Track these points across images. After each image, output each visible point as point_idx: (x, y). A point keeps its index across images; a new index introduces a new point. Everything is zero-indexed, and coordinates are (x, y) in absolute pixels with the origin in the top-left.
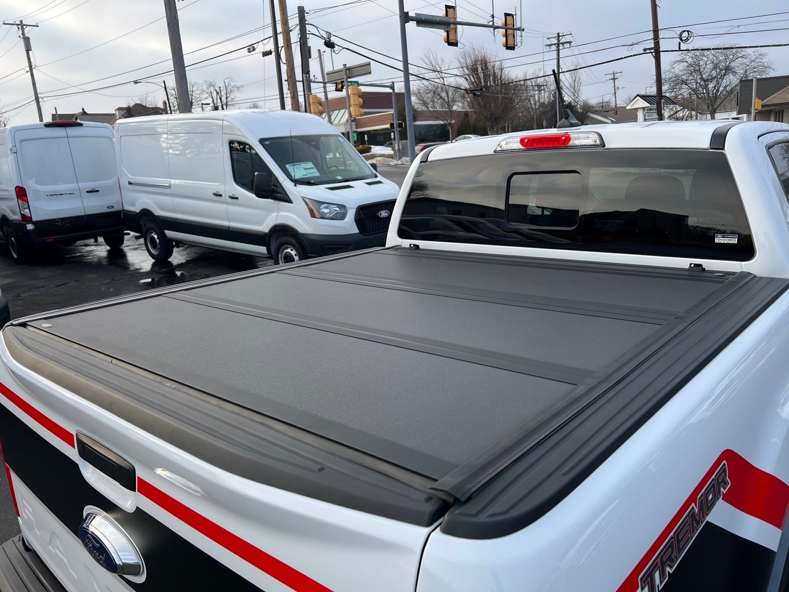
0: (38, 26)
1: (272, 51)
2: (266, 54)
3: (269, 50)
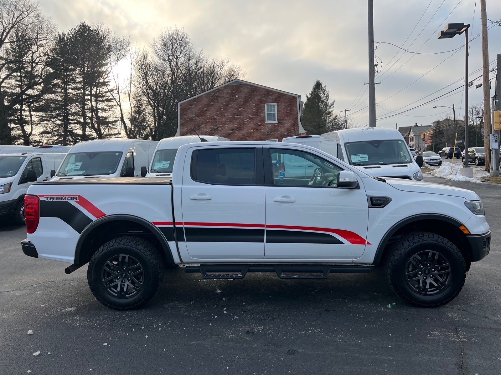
0: (381, 83)
1: (482, 84)
2: (478, 86)
3: (480, 83)
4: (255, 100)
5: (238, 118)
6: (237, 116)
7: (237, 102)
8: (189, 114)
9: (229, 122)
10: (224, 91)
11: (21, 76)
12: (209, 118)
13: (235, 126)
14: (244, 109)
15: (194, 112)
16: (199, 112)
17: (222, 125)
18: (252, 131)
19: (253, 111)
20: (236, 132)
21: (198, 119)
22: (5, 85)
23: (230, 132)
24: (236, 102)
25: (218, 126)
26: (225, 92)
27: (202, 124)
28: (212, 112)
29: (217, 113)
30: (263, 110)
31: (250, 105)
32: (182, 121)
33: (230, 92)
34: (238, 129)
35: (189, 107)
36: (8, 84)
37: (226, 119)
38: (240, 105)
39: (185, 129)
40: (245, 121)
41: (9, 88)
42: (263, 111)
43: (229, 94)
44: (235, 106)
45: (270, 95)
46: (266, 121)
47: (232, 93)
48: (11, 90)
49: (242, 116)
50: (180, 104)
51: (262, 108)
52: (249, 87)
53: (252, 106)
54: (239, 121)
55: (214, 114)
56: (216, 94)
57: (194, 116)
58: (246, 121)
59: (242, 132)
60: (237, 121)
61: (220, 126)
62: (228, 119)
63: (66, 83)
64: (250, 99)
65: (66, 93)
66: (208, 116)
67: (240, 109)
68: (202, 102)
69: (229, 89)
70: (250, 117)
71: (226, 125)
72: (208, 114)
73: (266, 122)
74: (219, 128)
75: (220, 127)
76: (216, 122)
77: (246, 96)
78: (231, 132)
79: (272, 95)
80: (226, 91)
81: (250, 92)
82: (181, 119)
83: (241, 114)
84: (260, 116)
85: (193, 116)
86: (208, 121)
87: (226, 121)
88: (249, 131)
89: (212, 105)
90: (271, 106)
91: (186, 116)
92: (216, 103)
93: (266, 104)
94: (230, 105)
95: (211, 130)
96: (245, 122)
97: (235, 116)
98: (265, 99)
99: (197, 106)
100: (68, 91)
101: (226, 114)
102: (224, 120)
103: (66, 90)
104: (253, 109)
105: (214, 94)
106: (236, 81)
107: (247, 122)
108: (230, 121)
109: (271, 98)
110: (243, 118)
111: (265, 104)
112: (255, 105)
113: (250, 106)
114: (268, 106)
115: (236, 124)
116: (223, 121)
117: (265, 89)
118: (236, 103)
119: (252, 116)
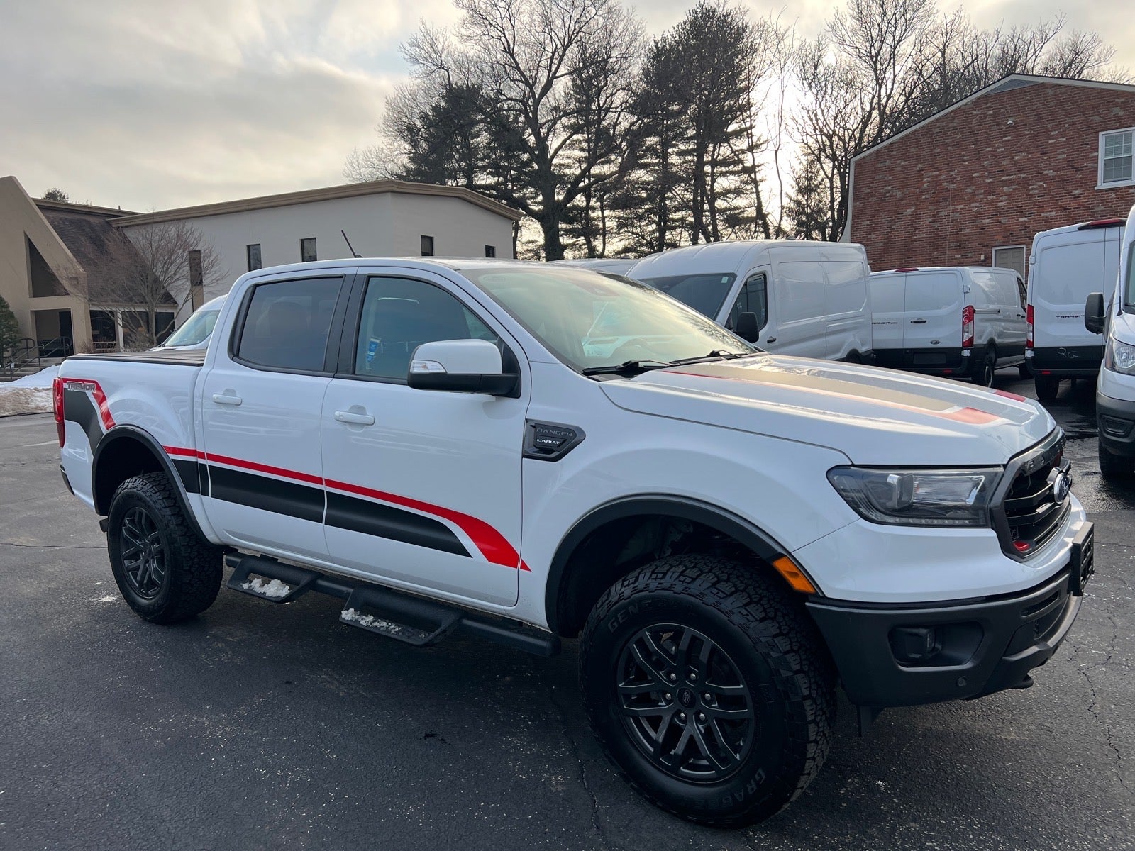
4: (1067, 125)
5: (1011, 182)
6: (1008, 177)
7: (1009, 138)
8: (876, 185)
9: (982, 196)
10: (975, 113)
11: (589, 141)
12: (928, 190)
13: (1001, 204)
14: (1030, 156)
15: (890, 178)
16: (903, 176)
17: (962, 206)
18: (1053, 214)
19: (1060, 157)
20: (1003, 220)
21: (899, 194)
22: (562, 162)
23: (984, 221)
24: (1006, 138)
25: (951, 208)
26: (977, 115)
27: (909, 206)
28: (937, 173)
29: (952, 173)
30: (1092, 152)
31: (1050, 142)
32: (858, 203)
33: (991, 112)
34: (1008, 212)
35: (879, 165)
36: (568, 158)
37: (974, 188)
38: (1019, 144)
39: (863, 223)
40: (1031, 187)
41: (568, 166)
42: (1091, 155)
43: (987, 119)
44: (1003, 149)
45: (1117, 105)
46: (1099, 184)
47: (997, 113)
48: (572, 171)
49: (1023, 175)
50: (855, 162)
51: (1088, 146)
52: (1050, 92)
53: (1055, 143)
54: (1014, 189)
55: (943, 177)
56: (950, 125)
57: (890, 188)
58: (1034, 188)
59: (1021, 220)
60: (1006, 189)
61: (957, 207)
62: (979, 187)
63: (666, 144)
64: (1050, 126)
65: (666, 166)
66: (926, 185)
67: (1017, 158)
68: (912, 150)
69: (989, 105)
70: (1047, 174)
71: (973, 205)
72: (926, 180)
73: (1101, 185)
74: (952, 215)
75: (956, 211)
76: (946, 199)
77: (1039, 118)
78: (988, 221)
79: (1124, 106)
80: (979, 112)
81: (1053, 104)
82: (855, 200)
83: (1020, 171)
84: (1082, 169)
85: (886, 188)
86: (924, 197)
87: (973, 194)
88: (1043, 215)
89: (938, 154)
90: (1119, 137)
91: (869, 191)
92: (950, 148)
93: (1101, 134)
94: (988, 149)
95: (930, 220)
96: (1031, 192)
97: (1003, 178)
98: (1101, 120)
99: (898, 162)
100: (669, 161)
101: (974, 175)
102: (968, 191)
103: (665, 156)
104: (1059, 151)
105: (944, 124)
106: (1012, 81)
107: (1037, 191)
108: (987, 193)
109: (1120, 114)
110: (1027, 182)
111: (1098, 132)
112: (1065, 139)
113: (1052, 144)
114: (1109, 140)
115: (1004, 198)
116: (967, 194)
117: (1103, 90)
118: (1009, 140)
119: (1055, 173)
